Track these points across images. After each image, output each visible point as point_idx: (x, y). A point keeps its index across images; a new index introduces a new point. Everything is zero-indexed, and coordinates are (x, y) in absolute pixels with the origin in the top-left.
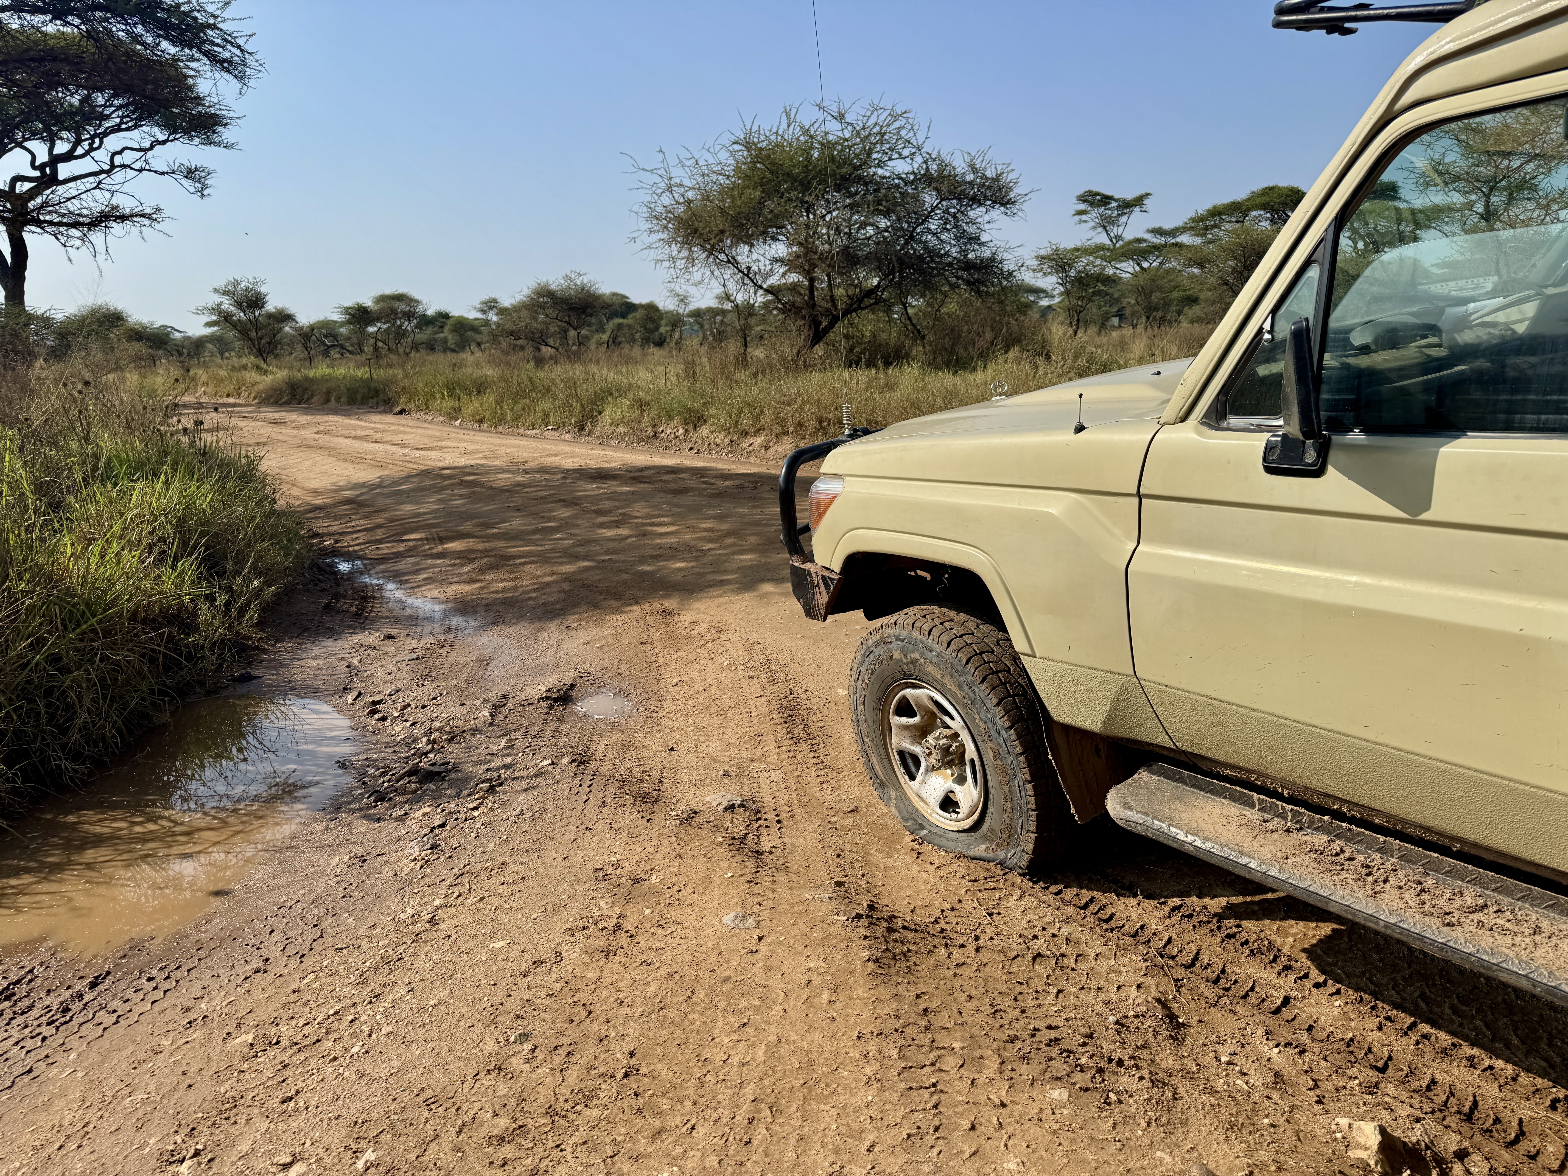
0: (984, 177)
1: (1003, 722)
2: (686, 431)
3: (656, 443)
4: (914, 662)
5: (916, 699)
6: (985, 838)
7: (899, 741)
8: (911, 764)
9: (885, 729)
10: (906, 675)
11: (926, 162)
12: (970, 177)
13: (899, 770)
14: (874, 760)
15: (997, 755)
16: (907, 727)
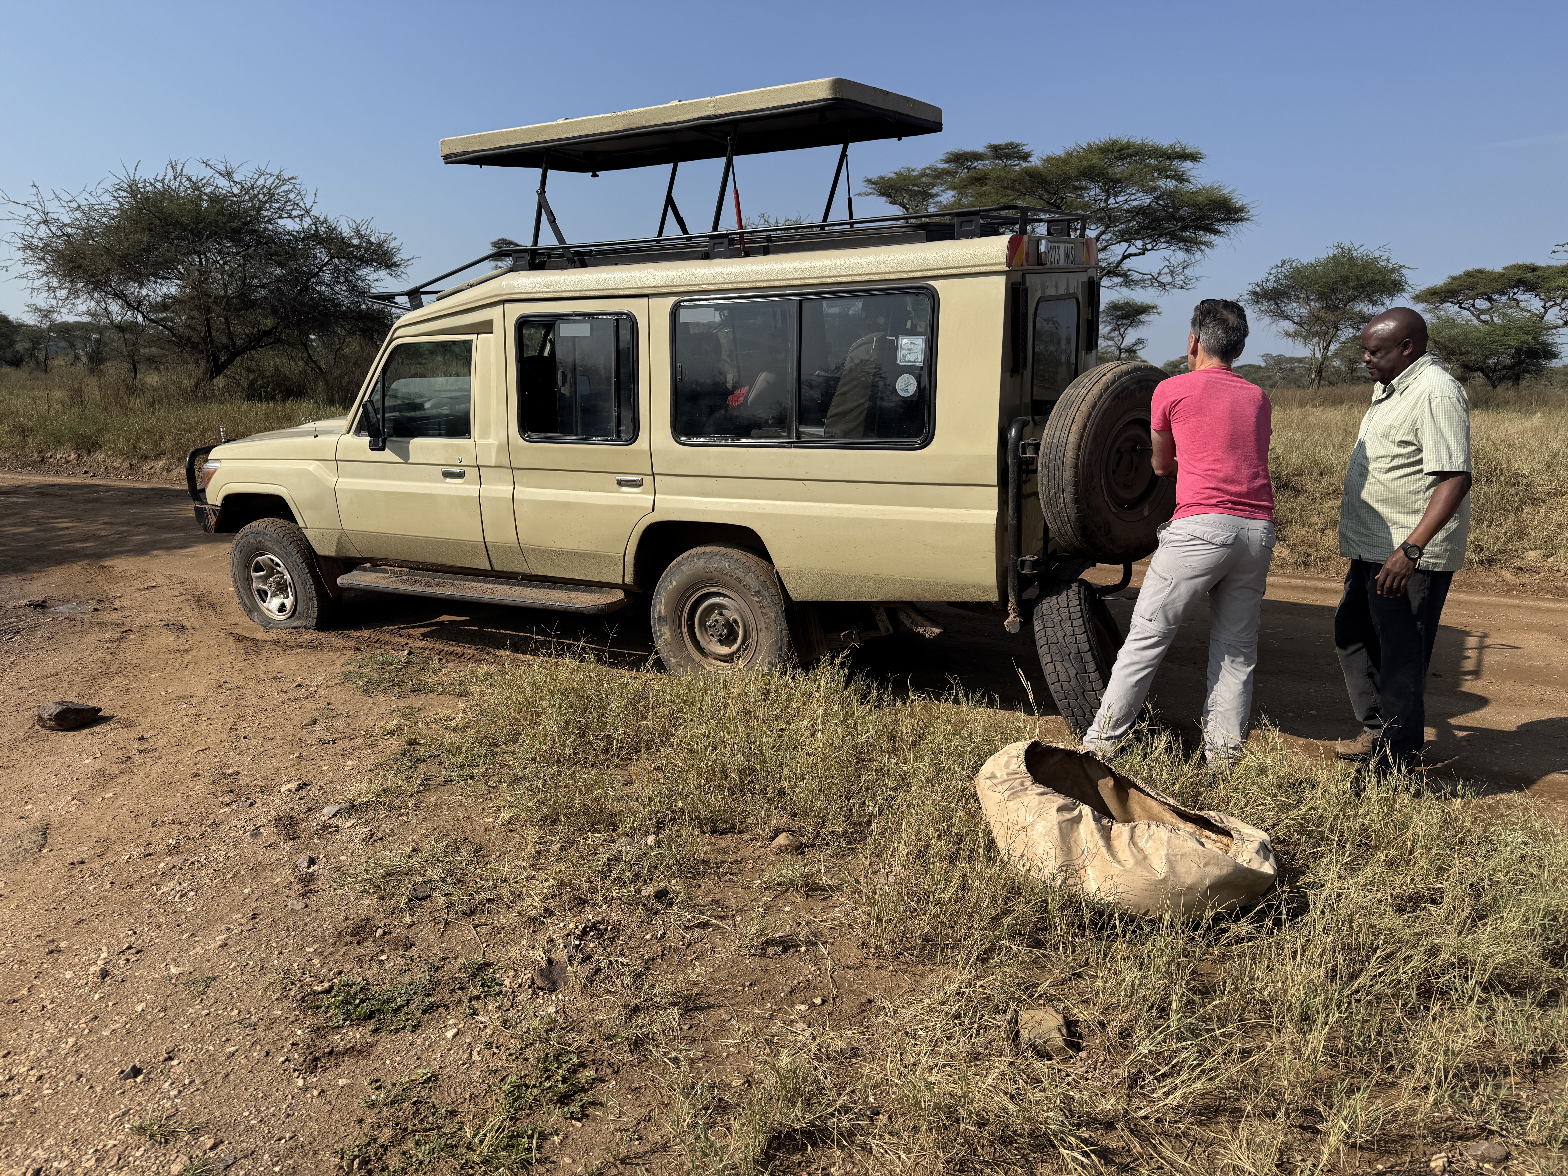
0: (370, 243)
1: (299, 560)
2: (79, 456)
3: (45, 467)
4: (260, 542)
5: (263, 560)
6: (299, 618)
7: (257, 585)
8: (263, 594)
9: (249, 580)
10: (257, 550)
11: (315, 224)
12: (356, 242)
13: (258, 599)
14: (245, 599)
15: (299, 576)
16: (260, 577)
